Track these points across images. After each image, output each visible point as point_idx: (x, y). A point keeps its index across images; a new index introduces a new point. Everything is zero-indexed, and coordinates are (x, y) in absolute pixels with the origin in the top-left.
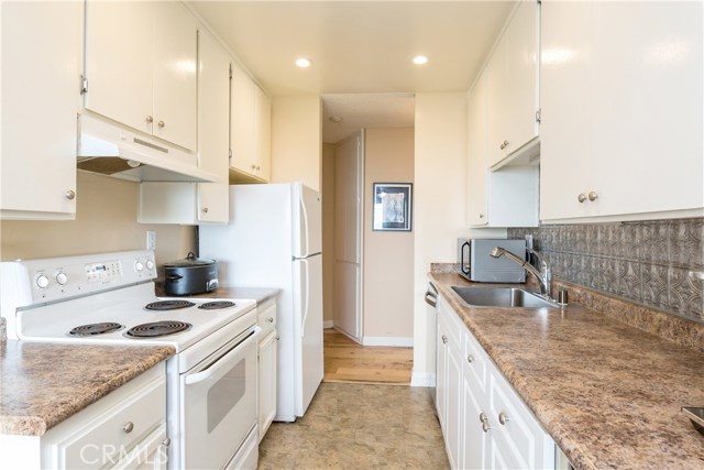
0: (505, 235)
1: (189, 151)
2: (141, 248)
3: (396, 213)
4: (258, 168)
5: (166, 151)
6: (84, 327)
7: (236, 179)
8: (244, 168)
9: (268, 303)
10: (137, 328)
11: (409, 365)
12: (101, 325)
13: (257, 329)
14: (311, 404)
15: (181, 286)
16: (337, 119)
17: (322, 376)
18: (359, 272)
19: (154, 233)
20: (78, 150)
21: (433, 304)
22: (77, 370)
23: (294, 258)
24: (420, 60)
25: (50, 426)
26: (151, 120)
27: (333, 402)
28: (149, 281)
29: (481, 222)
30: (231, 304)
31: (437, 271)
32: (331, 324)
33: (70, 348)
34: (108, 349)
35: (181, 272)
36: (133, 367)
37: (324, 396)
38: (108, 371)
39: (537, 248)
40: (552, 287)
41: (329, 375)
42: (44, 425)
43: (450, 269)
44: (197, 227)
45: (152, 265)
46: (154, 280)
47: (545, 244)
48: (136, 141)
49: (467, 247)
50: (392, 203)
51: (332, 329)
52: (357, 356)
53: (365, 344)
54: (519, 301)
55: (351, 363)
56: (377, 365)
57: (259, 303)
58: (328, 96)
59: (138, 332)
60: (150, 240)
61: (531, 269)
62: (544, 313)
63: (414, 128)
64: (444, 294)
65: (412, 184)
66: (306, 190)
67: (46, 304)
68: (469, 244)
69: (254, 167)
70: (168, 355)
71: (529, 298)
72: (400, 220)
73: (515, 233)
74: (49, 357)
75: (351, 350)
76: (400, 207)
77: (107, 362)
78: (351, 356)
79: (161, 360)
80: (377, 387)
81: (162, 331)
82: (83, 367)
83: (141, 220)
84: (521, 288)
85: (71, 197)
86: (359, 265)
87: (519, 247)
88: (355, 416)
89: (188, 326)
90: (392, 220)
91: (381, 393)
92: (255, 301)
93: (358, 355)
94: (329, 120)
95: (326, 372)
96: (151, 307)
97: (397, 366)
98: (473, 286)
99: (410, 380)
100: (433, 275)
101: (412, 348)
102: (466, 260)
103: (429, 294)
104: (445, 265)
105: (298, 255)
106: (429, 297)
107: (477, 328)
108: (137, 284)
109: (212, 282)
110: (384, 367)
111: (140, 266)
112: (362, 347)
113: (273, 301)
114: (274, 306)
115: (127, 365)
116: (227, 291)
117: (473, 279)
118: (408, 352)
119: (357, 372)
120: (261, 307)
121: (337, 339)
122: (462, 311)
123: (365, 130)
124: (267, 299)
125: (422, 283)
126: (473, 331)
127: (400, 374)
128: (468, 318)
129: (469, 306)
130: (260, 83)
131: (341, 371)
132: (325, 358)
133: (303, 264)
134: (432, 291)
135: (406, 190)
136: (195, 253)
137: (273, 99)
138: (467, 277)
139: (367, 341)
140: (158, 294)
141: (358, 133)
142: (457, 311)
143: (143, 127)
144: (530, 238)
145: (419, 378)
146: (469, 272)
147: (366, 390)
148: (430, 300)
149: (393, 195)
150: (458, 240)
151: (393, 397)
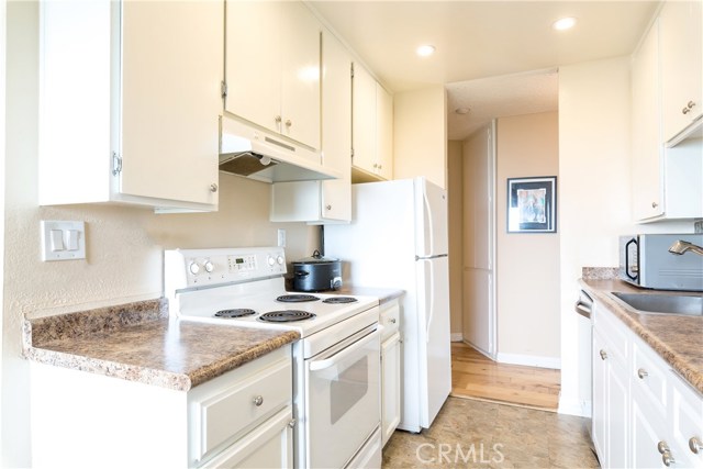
1: (313, 149)
2: (273, 244)
3: (536, 211)
4: (380, 167)
5: (293, 149)
6: (226, 312)
7: (358, 179)
8: (366, 167)
9: (390, 303)
10: (268, 315)
11: (555, 389)
12: (240, 310)
13: (379, 327)
14: (437, 417)
15: (308, 282)
16: (464, 111)
17: (450, 389)
18: (491, 280)
19: (284, 232)
20: (220, 148)
21: (587, 315)
22: (217, 343)
23: (417, 258)
24: (565, 24)
25: (194, 384)
26: (279, 120)
27: (462, 418)
28: (279, 276)
29: (654, 213)
30: (353, 300)
31: (591, 276)
32: (459, 337)
33: (214, 326)
34: (244, 330)
35: (308, 268)
36: (263, 344)
37: (452, 412)
38: (242, 346)
41: (457, 390)
42: (189, 382)
43: (610, 274)
44: (322, 226)
45: (282, 260)
46: (284, 275)
48: (267, 139)
49: (633, 245)
50: (531, 200)
51: (461, 342)
52: (490, 373)
53: (499, 360)
55: (484, 381)
56: (514, 385)
57: (381, 302)
58: (454, 86)
59: (270, 317)
60: (280, 238)
63: (557, 111)
64: (601, 300)
65: (556, 177)
66: (429, 185)
67: (197, 289)
68: (636, 241)
69: (376, 166)
70: (293, 339)
72: (541, 219)
74: (197, 332)
75: (484, 366)
76: (541, 205)
77: (242, 339)
78: (483, 372)
79: (287, 342)
80: (515, 409)
81: (290, 318)
82: (223, 341)
83: (273, 219)
85: (214, 190)
86: (491, 271)
89: (312, 316)
90: (531, 220)
91: (519, 416)
92: (376, 299)
93: (491, 371)
94: (455, 113)
95: (454, 386)
96: (281, 299)
97: (539, 388)
98: (644, 293)
99: (557, 406)
100: (586, 281)
101: (559, 370)
102: (633, 263)
103: (580, 304)
104: (602, 270)
105: (421, 254)
106: (580, 307)
107: (651, 334)
108: (270, 278)
109: (336, 279)
110: (523, 388)
111: (272, 261)
112: (496, 363)
113: (396, 301)
114: (397, 308)
115: (258, 343)
116: (350, 289)
117: (643, 284)
118: (553, 374)
119: (491, 390)
120: (383, 305)
121: (466, 353)
122: (627, 316)
123: (497, 120)
124: (389, 298)
125: (572, 290)
126: (645, 338)
127: (544, 398)
128: (636, 324)
129: (639, 312)
130: (381, 80)
131: (471, 387)
132: (452, 371)
133: (427, 264)
134: (585, 300)
135: (548, 186)
136: (320, 252)
137: (396, 97)
138: (635, 283)
139: (502, 358)
140: (288, 289)
141: (488, 125)
142: (621, 317)
143: (273, 127)
145: (570, 404)
146: (638, 277)
147: (501, 411)
148: (583, 310)
149: (531, 192)
150: (621, 238)
151: (535, 422)
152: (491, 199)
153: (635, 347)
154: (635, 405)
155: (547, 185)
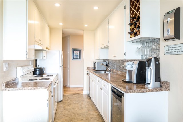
0: (102, 61)
1: (42, 44)
6: (31, 79)
11: (82, 90)
12: (34, 79)
16: (64, 33)
18: (69, 70)
20: (35, 47)
21: (89, 75)
23: (60, 66)
24: (86, 26)
26: (40, 40)
27: (67, 98)
29: (98, 59)
31: (89, 69)
35: (38, 70)
37: (65, 97)
39: (108, 63)
40: (111, 70)
41: (65, 93)
42: (48, 88)
46: (33, 71)
47: (110, 63)
48: (39, 44)
50: (77, 53)
53: (70, 87)
54: (105, 73)
56: (75, 91)
61: (107, 67)
62: (110, 75)
64: (91, 72)
68: (96, 63)
71: (107, 73)
72: (79, 57)
73: (104, 61)
75: (67, 89)
76: (79, 54)
84: (106, 71)
87: (105, 63)
88: (73, 100)
89: (50, 78)
90: (77, 57)
91: (77, 96)
93: (69, 89)
98: (97, 71)
99: (83, 93)
102: (95, 66)
104: (90, 67)
105: (61, 66)
118: (81, 88)
123: (70, 36)
125: (86, 71)
127: (80, 92)
130: (49, 26)
133: (62, 68)
141: (68, 36)
144: (107, 61)
145: (85, 92)
146: (96, 69)
147: (74, 95)
148: (88, 74)
149: (77, 51)
150: (93, 62)
151: (80, 96)
152: (68, 52)
153: (98, 78)
154: (97, 86)
155: (80, 50)
